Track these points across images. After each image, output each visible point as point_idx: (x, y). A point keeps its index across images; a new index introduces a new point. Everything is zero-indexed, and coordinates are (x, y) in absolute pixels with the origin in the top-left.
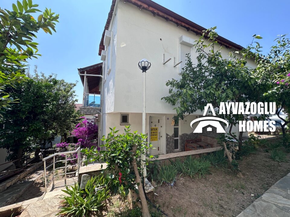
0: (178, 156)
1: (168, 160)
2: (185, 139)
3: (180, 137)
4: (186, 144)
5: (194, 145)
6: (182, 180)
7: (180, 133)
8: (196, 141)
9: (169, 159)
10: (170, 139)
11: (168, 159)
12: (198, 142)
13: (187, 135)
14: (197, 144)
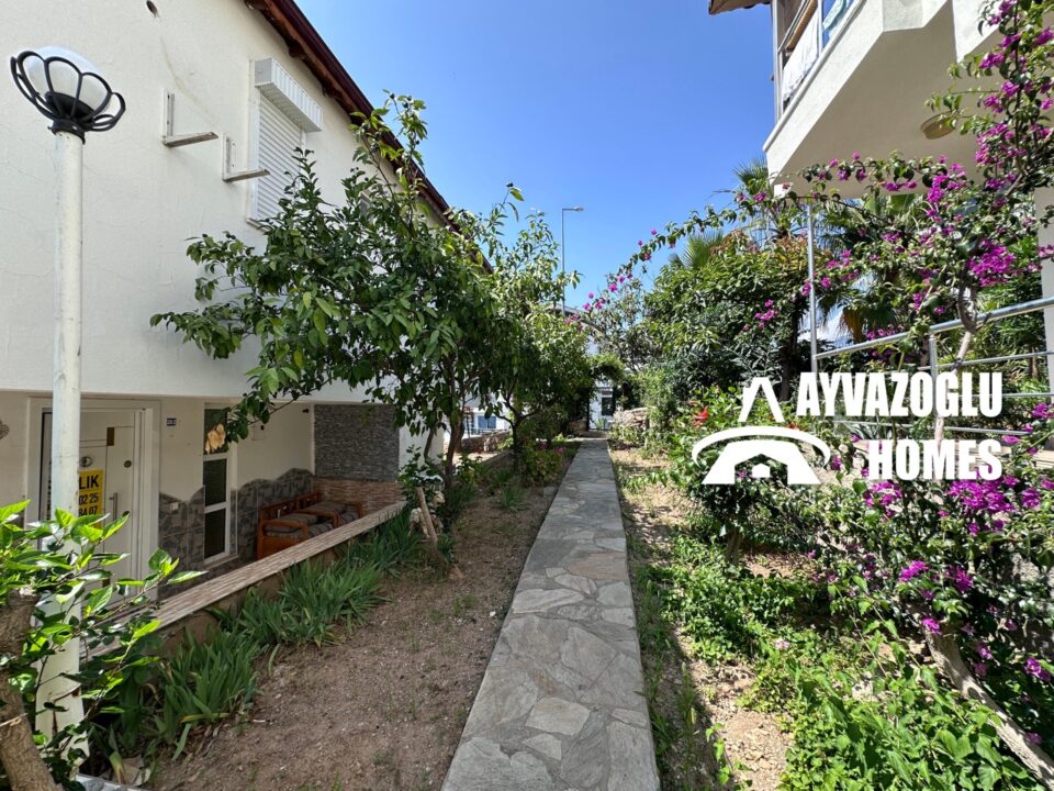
0: (253, 579)
1: (203, 614)
2: (258, 504)
3: (233, 498)
4: (262, 523)
5: (297, 519)
6: (283, 674)
7: (234, 483)
8: (301, 502)
9: (209, 611)
10: (184, 518)
11: (203, 609)
12: (309, 504)
13: (265, 484)
14: (308, 513)
